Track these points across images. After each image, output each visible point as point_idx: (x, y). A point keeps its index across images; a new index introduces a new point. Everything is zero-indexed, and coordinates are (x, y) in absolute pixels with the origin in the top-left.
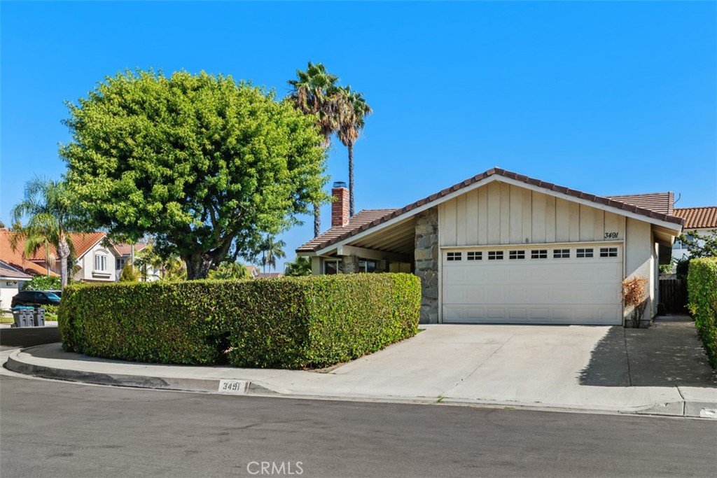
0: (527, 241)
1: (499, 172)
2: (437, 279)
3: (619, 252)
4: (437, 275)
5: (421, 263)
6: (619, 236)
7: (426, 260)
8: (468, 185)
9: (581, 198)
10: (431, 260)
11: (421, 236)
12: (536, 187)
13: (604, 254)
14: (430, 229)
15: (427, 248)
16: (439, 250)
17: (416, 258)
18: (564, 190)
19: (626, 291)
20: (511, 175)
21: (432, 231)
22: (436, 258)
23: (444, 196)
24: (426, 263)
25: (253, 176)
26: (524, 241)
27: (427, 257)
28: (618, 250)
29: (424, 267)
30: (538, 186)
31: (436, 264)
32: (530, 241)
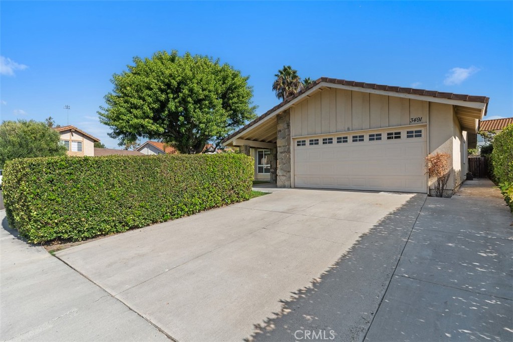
0: (348, 129)
1: (324, 80)
2: (290, 159)
3: (423, 134)
4: (290, 156)
5: (280, 148)
6: (423, 120)
7: (284, 146)
8: (304, 92)
9: (387, 90)
10: (286, 146)
11: (280, 131)
12: (351, 87)
13: (410, 135)
14: (286, 126)
15: (284, 138)
16: (291, 139)
17: (278, 146)
18: (372, 86)
19: (430, 165)
20: (333, 81)
21: (287, 127)
22: (289, 144)
23: (289, 102)
24: (283, 148)
25: (190, 103)
26: (346, 130)
27: (284, 144)
28: (423, 132)
29: (282, 151)
30: (353, 86)
31: (289, 149)
32: (351, 129)
